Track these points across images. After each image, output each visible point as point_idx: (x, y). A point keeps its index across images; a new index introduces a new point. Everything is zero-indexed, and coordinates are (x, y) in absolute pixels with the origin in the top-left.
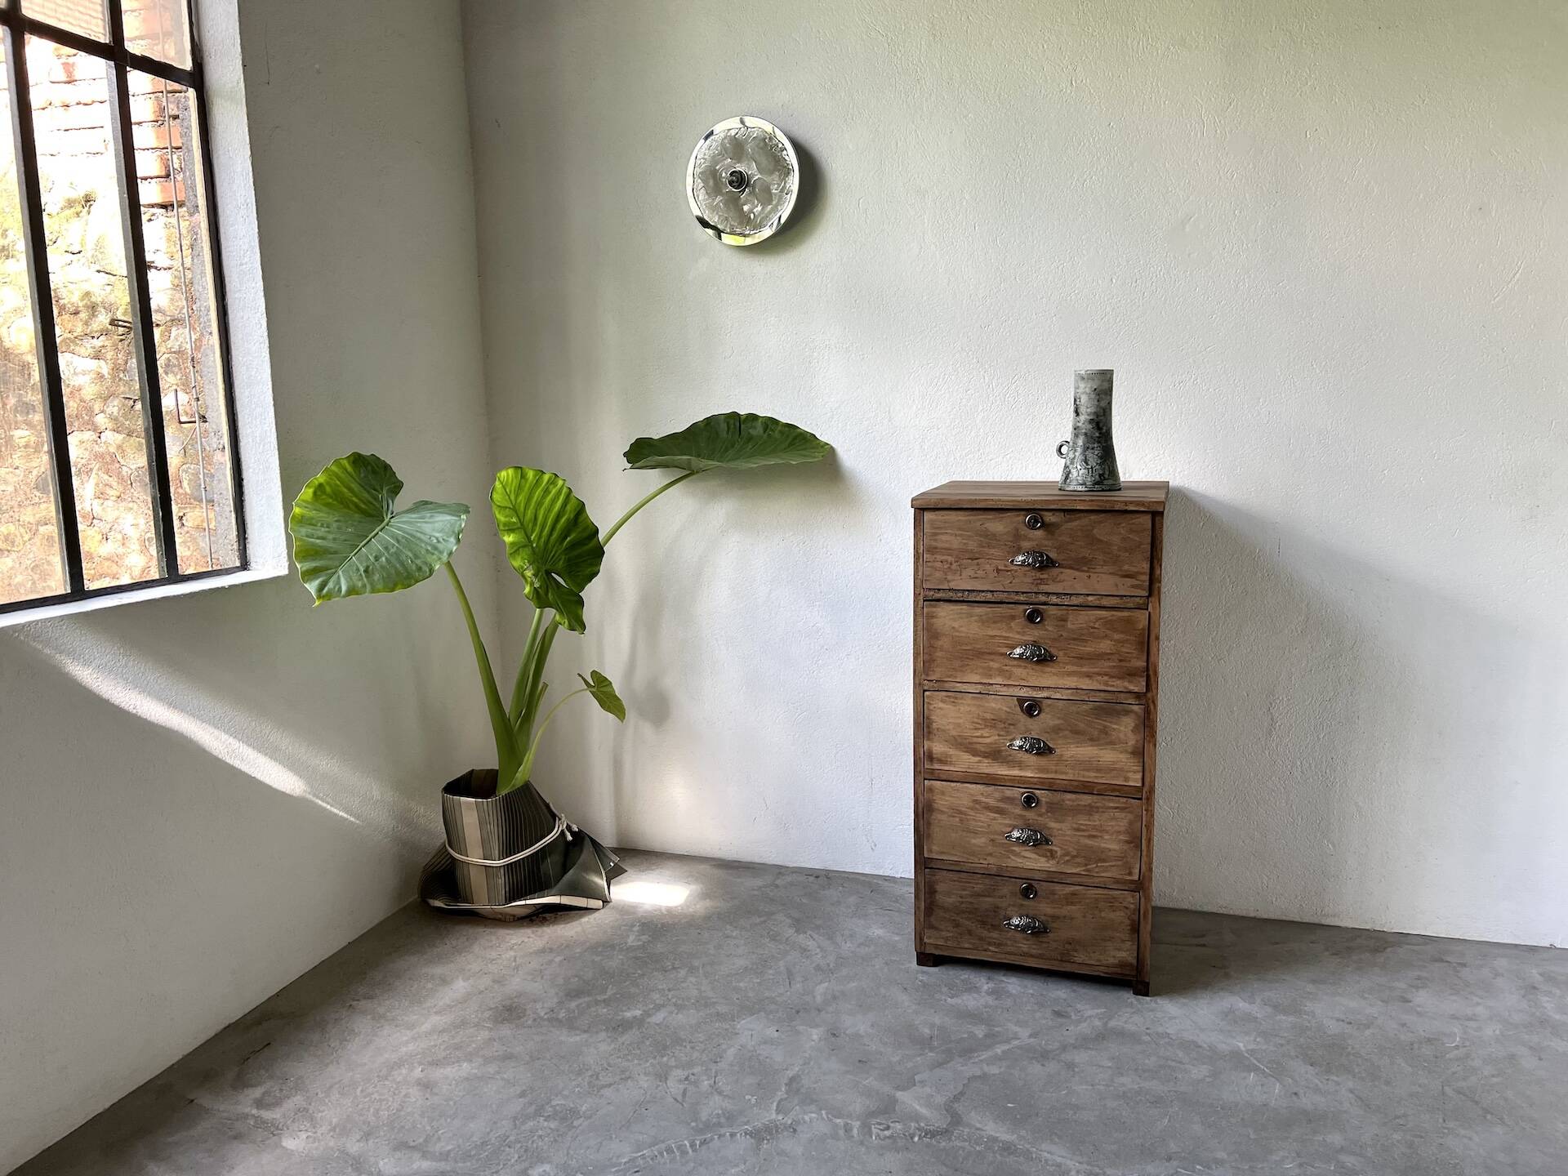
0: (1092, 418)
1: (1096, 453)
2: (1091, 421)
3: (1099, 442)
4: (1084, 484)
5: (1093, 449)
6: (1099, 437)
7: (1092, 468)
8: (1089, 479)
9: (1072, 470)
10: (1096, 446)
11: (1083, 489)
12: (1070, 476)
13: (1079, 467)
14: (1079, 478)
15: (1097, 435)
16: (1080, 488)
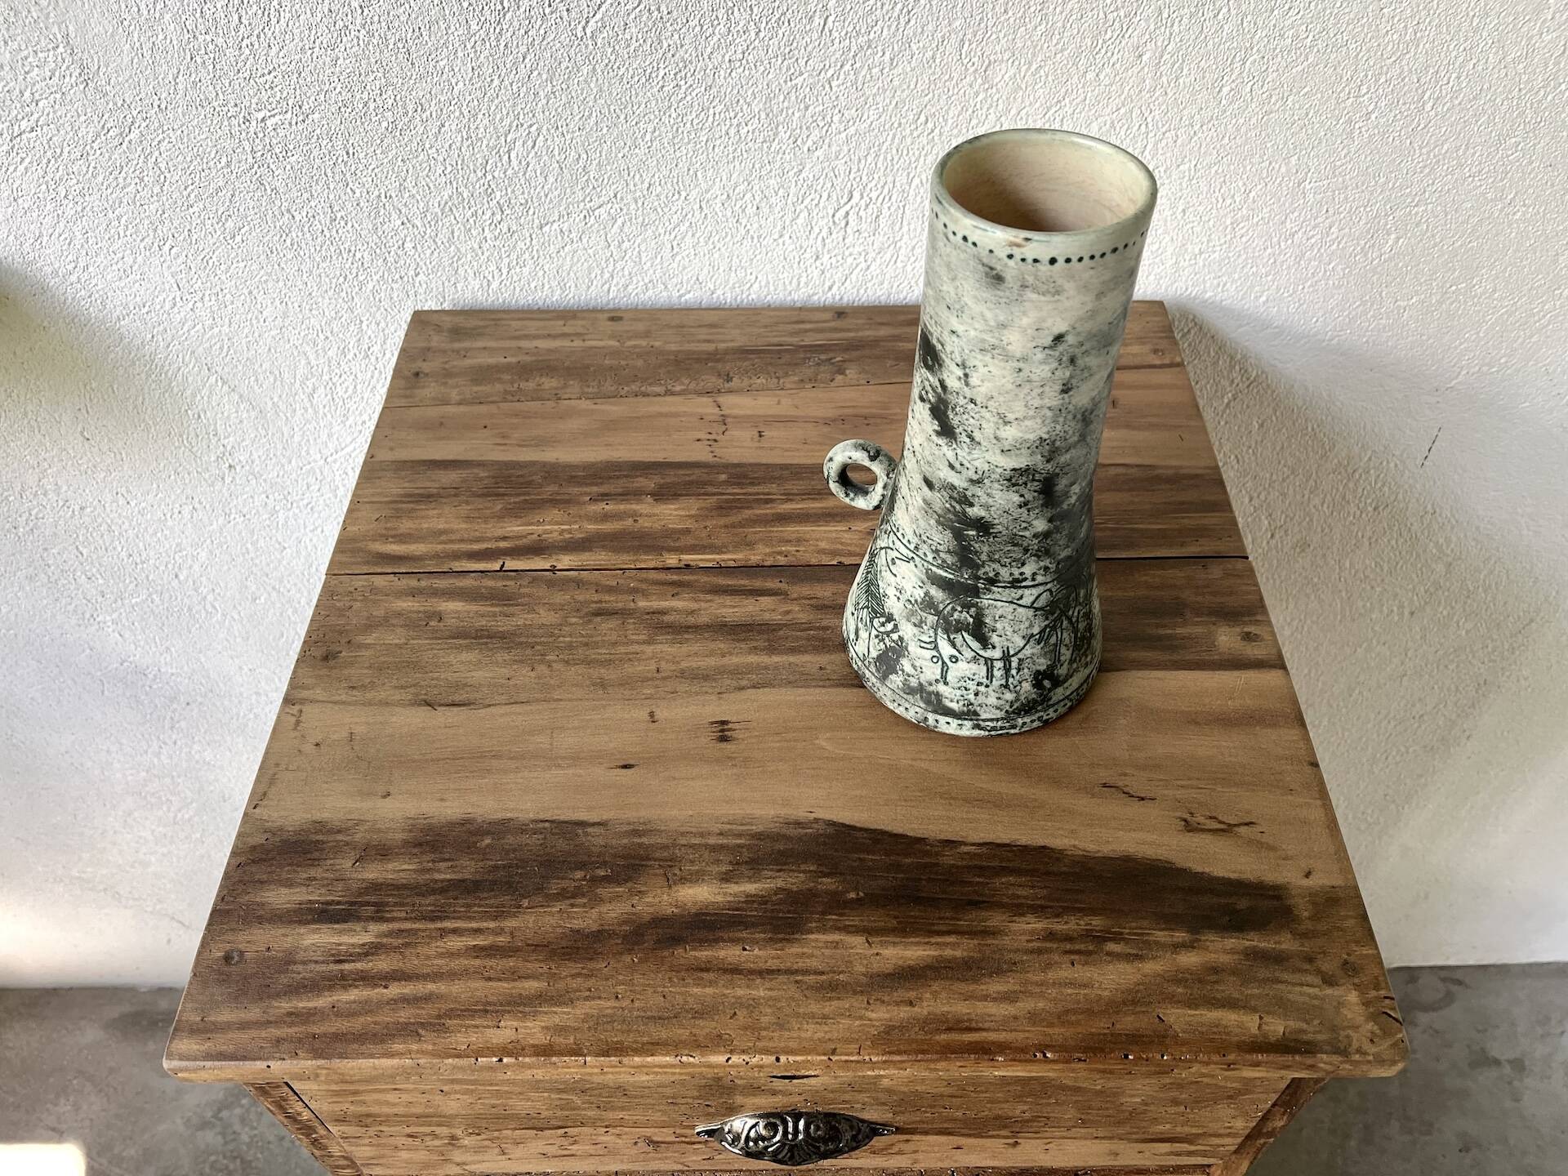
0: (1021, 462)
1: (1029, 596)
2: (1015, 478)
3: (1043, 552)
4: (969, 714)
5: (1015, 583)
6: (1046, 535)
7: (1006, 658)
8: (992, 700)
9: (913, 648)
10: (1028, 570)
11: (967, 730)
12: (906, 664)
13: (946, 650)
14: (941, 688)
15: (1040, 525)
16: (949, 726)
